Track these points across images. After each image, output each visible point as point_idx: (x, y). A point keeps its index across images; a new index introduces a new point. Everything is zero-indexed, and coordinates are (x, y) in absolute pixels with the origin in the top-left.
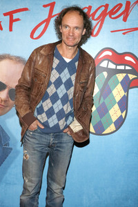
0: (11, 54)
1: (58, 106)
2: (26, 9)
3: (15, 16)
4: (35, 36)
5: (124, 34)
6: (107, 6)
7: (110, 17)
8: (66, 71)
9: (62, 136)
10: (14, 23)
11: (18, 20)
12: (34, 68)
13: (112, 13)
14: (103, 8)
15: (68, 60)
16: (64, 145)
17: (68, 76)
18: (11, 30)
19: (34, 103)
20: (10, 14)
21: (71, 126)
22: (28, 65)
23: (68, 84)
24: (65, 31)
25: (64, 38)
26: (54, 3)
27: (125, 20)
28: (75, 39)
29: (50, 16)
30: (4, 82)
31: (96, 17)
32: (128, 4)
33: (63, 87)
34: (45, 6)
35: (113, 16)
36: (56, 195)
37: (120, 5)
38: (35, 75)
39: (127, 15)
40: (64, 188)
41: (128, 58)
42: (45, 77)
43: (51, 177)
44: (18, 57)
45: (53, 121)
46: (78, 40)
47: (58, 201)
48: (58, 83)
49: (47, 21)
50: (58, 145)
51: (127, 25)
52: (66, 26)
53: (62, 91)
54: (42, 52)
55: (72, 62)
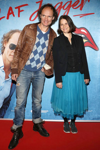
1: (37, 57)
2: (27, 5)
3: (21, 9)
4: (32, 19)
5: (81, 17)
6: (71, 2)
7: (73, 7)
10: (21, 13)
13: (74, 5)
16: (40, 77)
18: (19, 16)
20: (18, 8)
24: (43, 18)
25: (42, 22)
26: (42, 1)
27: (81, 9)
28: (48, 22)
31: (65, 8)
34: (37, 3)
36: (37, 105)
37: (79, 1)
47: (38, 108)
48: (38, 44)
52: (44, 15)
53: (40, 49)
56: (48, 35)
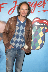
1: (19, 40)
2: (6, 3)
5: (43, 12)
6: (36, 2)
7: (38, 6)
8: (22, 26)
9: (21, 51)
10: (2, 8)
12: (10, 26)
14: (35, 3)
15: (22, 22)
16: (22, 54)
17: (22, 28)
18: (1, 11)
19: (10, 39)
21: (24, 47)
22: (7, 24)
23: (23, 31)
26: (17, 1)
27: (43, 7)
29: (15, 6)
31: (32, 6)
32: (44, 1)
33: (20, 32)
35: (39, 6)
37: (42, 2)
38: (10, 28)
39: (44, 5)
40: (21, 71)
41: (44, 21)
42: (14, 29)
43: (16, 66)
44: (4, 21)
45: (17, 45)
46: (26, 14)
48: (19, 31)
49: (14, 8)
50: (19, 54)
51: (44, 9)
54: (12, 19)
55: (24, 23)
56: (25, 23)
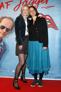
0: (7, 16)
2: (12, 1)
3: (9, 4)
4: (15, 10)
5: (46, 8)
7: (41, 3)
10: (8, 6)
11: (10, 5)
18: (7, 8)
20: (7, 3)
27: (46, 4)
29: (20, 3)
30: (5, 26)
31: (36, 3)
39: (47, 2)
41: (47, 17)
44: (10, 17)
49: (19, 5)
51: (47, 5)
